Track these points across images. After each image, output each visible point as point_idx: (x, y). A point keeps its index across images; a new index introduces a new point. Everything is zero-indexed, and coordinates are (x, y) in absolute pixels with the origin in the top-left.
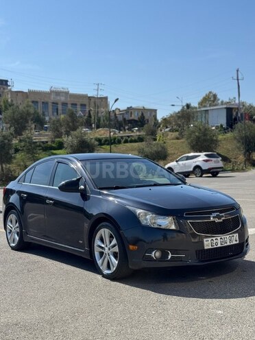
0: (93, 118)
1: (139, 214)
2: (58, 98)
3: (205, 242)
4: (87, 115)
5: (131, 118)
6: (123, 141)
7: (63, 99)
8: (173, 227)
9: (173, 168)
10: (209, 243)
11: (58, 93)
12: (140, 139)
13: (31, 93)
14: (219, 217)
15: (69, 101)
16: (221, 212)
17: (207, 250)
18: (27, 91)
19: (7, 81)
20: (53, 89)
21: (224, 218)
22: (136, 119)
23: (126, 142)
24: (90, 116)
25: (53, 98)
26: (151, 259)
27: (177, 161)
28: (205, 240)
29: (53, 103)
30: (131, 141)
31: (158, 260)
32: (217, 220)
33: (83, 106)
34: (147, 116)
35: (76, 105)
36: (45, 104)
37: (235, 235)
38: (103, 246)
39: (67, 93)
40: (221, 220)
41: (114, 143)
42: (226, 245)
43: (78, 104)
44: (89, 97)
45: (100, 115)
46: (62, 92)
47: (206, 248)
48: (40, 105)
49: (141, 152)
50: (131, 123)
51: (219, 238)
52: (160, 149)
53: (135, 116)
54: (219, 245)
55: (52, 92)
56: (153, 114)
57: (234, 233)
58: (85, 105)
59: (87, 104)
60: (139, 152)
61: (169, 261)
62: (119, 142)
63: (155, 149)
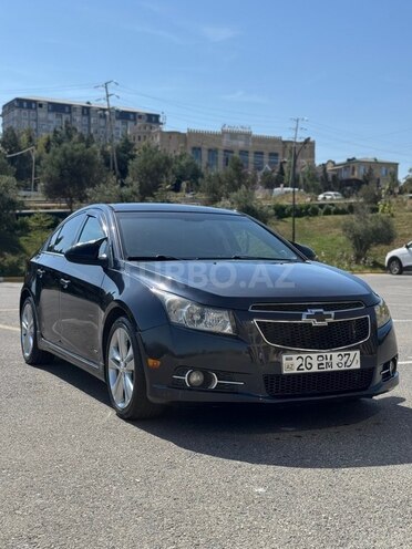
0: (287, 175)
1: (170, 303)
2: (234, 142)
3: (284, 361)
4: (277, 170)
5: (352, 177)
6: (322, 211)
7: (241, 144)
8: (228, 329)
9: (400, 257)
10: (294, 363)
11: (234, 135)
12: (351, 209)
13: (192, 134)
14: (320, 317)
15: (252, 147)
16: (327, 308)
17: (289, 376)
18: (186, 132)
19: (157, 116)
20: (226, 128)
21: (331, 320)
22: (361, 178)
23: (328, 212)
24: (282, 172)
25: (226, 143)
26: (180, 385)
27: (407, 247)
28: (284, 357)
29: (225, 151)
30: (337, 212)
31: (193, 388)
32: (315, 323)
33: (274, 155)
34: (380, 173)
35: (262, 153)
36: (213, 152)
37: (352, 353)
38: (119, 359)
39: (248, 136)
40: (325, 323)
41: (307, 214)
42: (329, 369)
43: (266, 152)
44: (284, 142)
45: (298, 170)
46: (242, 134)
47: (285, 372)
48: (205, 153)
49: (347, 228)
50: (351, 185)
51: (314, 356)
52: (380, 225)
53: (358, 174)
54: (315, 369)
55: (224, 132)
56: (392, 169)
57: (350, 349)
58: (276, 155)
59: (280, 152)
60: (345, 230)
61: (212, 391)
62: (315, 213)
63: (371, 225)
